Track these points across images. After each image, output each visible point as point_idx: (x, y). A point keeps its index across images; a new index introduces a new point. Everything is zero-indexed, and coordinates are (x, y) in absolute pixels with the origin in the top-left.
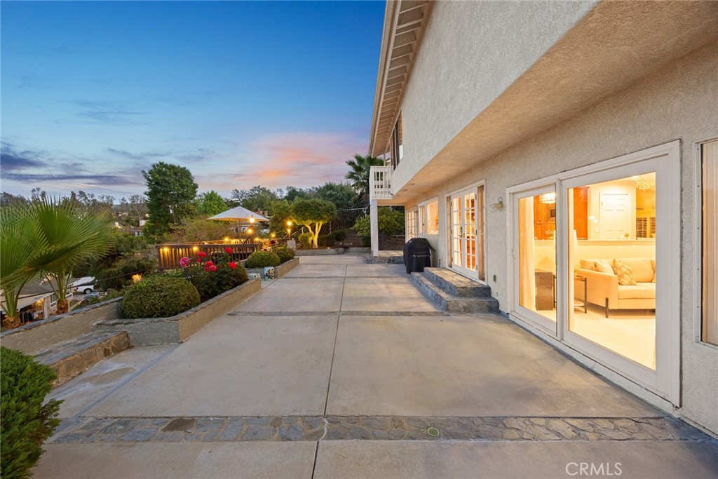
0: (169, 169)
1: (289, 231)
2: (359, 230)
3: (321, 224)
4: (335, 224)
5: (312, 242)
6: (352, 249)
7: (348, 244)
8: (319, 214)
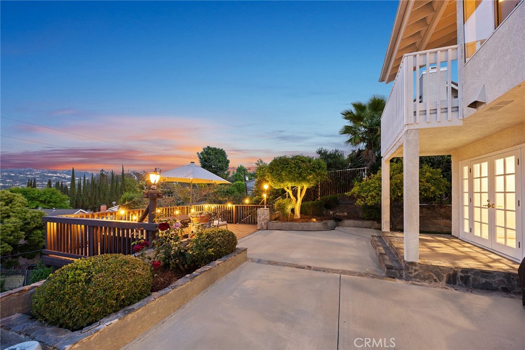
0: (213, 151)
1: (265, 196)
2: (359, 196)
3: (305, 188)
4: (325, 187)
5: (293, 210)
6: (347, 222)
7: (341, 214)
8: (300, 174)
